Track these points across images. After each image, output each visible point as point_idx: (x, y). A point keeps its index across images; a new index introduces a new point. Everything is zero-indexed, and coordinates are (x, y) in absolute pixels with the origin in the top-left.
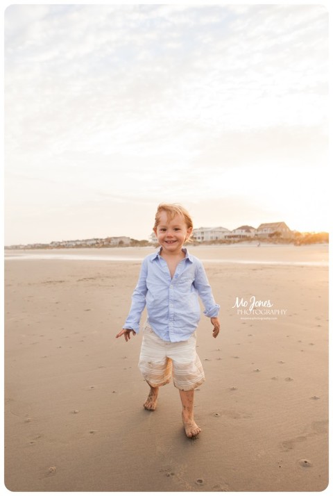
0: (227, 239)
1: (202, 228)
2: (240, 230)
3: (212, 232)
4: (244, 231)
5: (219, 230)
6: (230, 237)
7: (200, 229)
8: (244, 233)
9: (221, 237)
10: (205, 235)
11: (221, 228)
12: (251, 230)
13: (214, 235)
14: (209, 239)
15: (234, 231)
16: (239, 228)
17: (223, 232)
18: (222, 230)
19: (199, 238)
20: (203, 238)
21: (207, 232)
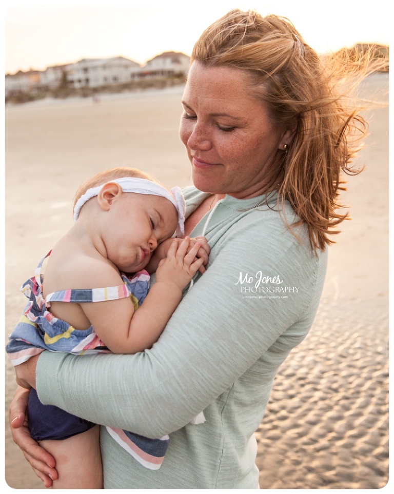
0: (137, 79)
1: (84, 61)
2: (160, 61)
3: (105, 67)
4: (168, 61)
5: (117, 62)
6: (142, 75)
7: (79, 62)
8: (168, 65)
9: (125, 76)
10: (91, 75)
11: (121, 58)
12: (183, 59)
13: (109, 73)
14: (101, 83)
15: (149, 62)
16: (158, 57)
17: (126, 67)
18: (124, 62)
19: (80, 81)
20: (87, 80)
21: (95, 68)
